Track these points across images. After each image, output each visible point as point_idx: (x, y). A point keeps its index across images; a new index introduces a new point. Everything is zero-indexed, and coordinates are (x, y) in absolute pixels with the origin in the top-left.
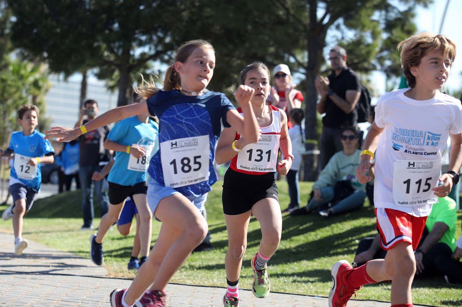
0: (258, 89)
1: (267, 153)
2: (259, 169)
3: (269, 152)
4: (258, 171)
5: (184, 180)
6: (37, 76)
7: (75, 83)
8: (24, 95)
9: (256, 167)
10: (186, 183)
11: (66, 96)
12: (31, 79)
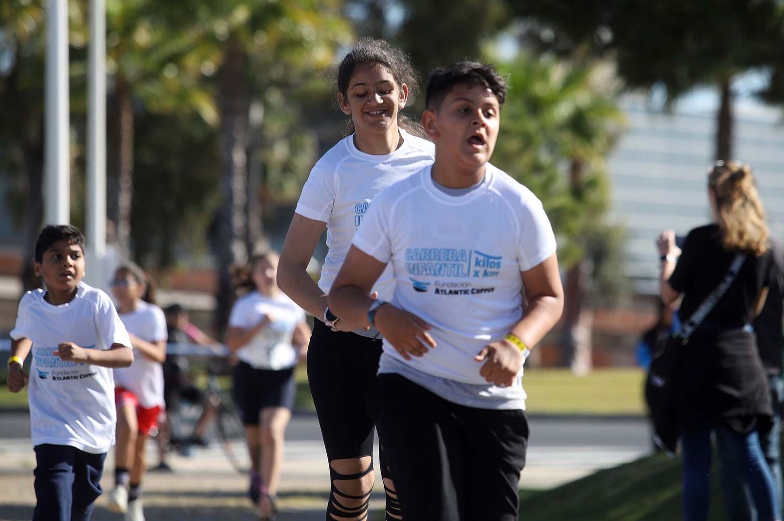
6: (581, 98)
7: (696, 117)
8: (544, 157)
11: (669, 159)
12: (563, 110)
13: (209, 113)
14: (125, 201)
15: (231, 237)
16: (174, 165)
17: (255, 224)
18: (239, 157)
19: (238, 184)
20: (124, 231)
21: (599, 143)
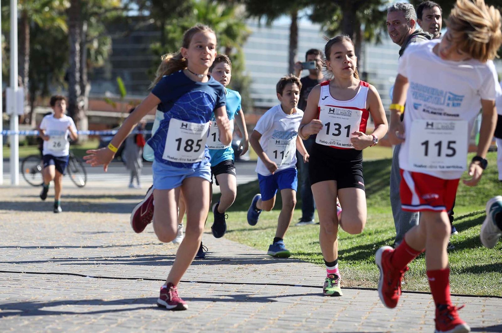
0: (345, 63)
1: (346, 128)
2: (337, 143)
3: (348, 127)
4: (336, 145)
5: (183, 158)
6: (231, 20)
7: (282, 28)
9: (334, 142)
10: (185, 160)
11: (270, 47)
12: (223, 25)
13: (64, 27)
14: (27, 66)
15: (75, 83)
16: (49, 51)
17: (85, 77)
18: (78, 47)
19: (77, 59)
20: (26, 80)
21: (239, 40)
